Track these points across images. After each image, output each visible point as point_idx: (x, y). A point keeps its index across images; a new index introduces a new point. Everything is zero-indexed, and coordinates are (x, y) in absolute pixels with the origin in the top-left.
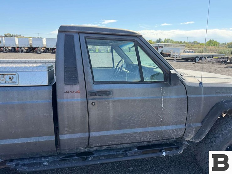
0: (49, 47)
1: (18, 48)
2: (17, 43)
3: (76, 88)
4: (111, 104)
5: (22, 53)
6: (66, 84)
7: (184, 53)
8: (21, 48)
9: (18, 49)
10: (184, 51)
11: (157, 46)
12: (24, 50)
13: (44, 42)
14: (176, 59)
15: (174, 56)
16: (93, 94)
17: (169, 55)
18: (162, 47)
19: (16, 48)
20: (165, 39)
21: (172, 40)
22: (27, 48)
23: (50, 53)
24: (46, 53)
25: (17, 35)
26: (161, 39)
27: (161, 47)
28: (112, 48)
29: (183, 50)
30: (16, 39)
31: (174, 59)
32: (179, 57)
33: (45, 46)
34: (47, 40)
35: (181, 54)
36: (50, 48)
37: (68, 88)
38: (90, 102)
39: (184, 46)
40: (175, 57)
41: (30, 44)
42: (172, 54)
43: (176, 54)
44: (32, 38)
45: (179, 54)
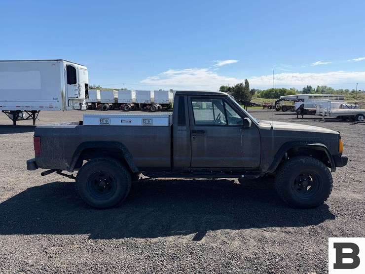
0: (139, 102)
1: (99, 103)
2: (99, 97)
3: (184, 128)
4: (205, 139)
5: (104, 110)
6: (179, 125)
7: (341, 108)
8: (103, 104)
9: (100, 105)
10: (342, 105)
11: (296, 98)
12: (108, 106)
13: (134, 96)
14: (325, 119)
15: (321, 114)
16: (194, 132)
17: (314, 112)
18: (303, 100)
19: (96, 104)
20: (318, 86)
21: (330, 89)
22: (111, 104)
23: (140, 110)
24: (135, 110)
25: (94, 86)
26: (311, 87)
27: (301, 99)
28: (213, 104)
29: (340, 105)
30: (98, 93)
31: (322, 119)
32: (329, 115)
33: (134, 101)
34: (138, 93)
35: (333, 111)
36: (141, 104)
37: (179, 128)
38: (192, 137)
39: (342, 98)
40: (323, 114)
41: (115, 98)
42: (318, 109)
43: (325, 110)
44: (118, 90)
45: (329, 110)
